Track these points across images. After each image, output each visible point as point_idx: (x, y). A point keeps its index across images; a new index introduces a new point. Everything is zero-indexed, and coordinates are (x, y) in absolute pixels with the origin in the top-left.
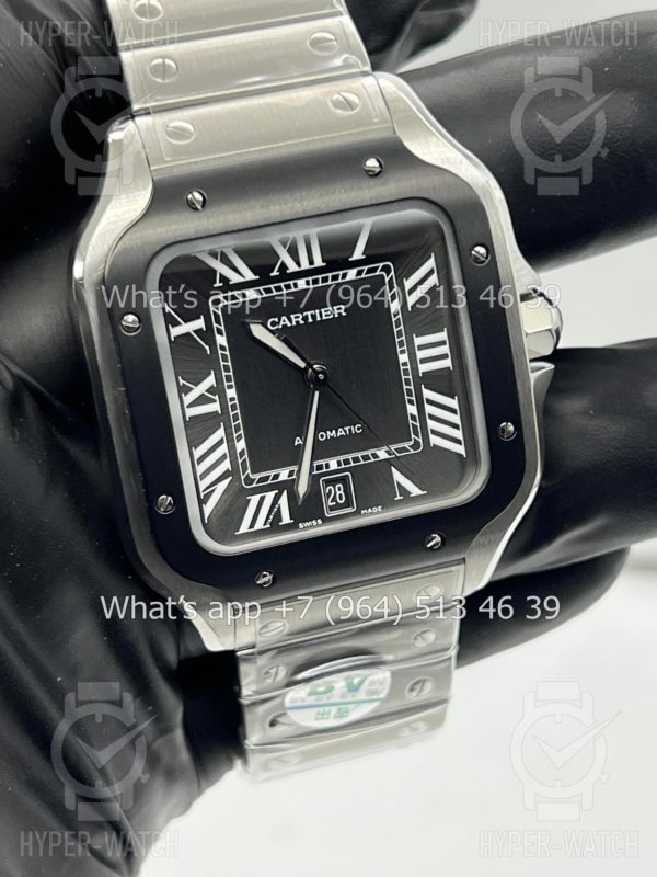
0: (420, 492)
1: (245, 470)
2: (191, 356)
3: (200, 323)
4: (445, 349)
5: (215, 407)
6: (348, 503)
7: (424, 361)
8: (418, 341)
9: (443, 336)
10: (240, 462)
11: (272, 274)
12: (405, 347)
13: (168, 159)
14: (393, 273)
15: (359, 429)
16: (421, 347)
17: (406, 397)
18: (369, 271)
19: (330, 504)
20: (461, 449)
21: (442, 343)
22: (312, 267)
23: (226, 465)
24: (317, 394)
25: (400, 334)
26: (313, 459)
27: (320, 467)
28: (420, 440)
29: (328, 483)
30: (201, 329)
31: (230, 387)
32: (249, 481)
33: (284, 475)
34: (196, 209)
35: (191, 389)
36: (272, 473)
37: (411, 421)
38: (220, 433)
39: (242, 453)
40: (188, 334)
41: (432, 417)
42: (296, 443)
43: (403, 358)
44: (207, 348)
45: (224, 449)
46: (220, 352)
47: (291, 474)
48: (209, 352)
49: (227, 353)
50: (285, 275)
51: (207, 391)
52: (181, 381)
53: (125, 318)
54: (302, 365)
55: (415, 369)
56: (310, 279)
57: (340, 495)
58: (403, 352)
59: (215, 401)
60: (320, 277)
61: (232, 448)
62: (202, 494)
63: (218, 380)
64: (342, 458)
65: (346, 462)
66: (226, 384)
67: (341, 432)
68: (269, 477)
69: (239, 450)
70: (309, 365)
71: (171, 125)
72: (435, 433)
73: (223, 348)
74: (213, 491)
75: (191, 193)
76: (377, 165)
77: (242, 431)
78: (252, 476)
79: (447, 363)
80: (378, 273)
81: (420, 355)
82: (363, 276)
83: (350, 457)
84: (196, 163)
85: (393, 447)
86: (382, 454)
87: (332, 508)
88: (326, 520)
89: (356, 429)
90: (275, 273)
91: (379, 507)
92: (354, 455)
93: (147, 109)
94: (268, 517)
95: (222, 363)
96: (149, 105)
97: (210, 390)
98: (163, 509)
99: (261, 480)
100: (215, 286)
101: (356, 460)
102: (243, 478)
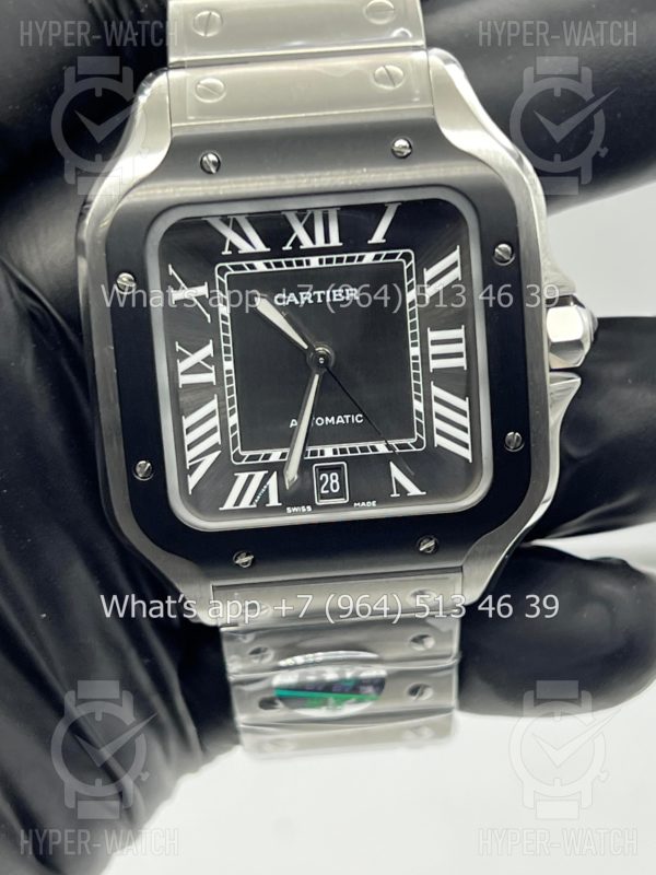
0: (419, 492)
1: (235, 446)
2: (191, 324)
4: (461, 347)
5: (210, 377)
6: (341, 495)
7: (436, 357)
8: (432, 335)
9: (459, 333)
10: (231, 437)
11: (284, 248)
12: (418, 341)
13: (192, 118)
14: (413, 261)
15: (359, 419)
16: (435, 343)
17: (414, 393)
19: (323, 492)
20: (467, 454)
21: (459, 341)
22: (327, 245)
23: (216, 438)
24: (317, 376)
25: (413, 326)
26: (306, 444)
27: (314, 453)
28: (424, 439)
29: (322, 470)
30: (204, 296)
31: (228, 359)
32: (238, 457)
33: (275, 456)
34: (210, 173)
35: (187, 356)
36: (263, 453)
37: (415, 418)
38: (213, 405)
39: (234, 428)
40: (190, 300)
41: (439, 416)
43: (415, 351)
44: (208, 316)
45: (215, 421)
46: (221, 322)
47: (283, 456)
48: (209, 320)
49: (229, 324)
50: (297, 249)
51: (203, 360)
52: (178, 347)
53: (121, 276)
54: (304, 345)
55: (426, 363)
56: (324, 257)
57: (335, 484)
58: (414, 345)
59: (210, 371)
60: (335, 257)
61: (224, 422)
62: (188, 465)
63: (217, 350)
64: (338, 447)
65: (343, 451)
66: (224, 355)
67: (340, 420)
68: (259, 456)
69: (230, 425)
70: (312, 347)
71: (202, 82)
72: (440, 433)
73: (224, 318)
74: (200, 463)
75: (206, 155)
76: (407, 146)
77: (235, 406)
78: (242, 453)
79: (462, 362)
80: (397, 260)
81: (433, 350)
82: (381, 261)
83: (346, 446)
84: (219, 124)
85: (393, 443)
86: (382, 448)
87: (323, 497)
88: (315, 507)
89: (357, 419)
90: (288, 247)
91: (374, 502)
92: (352, 445)
93: (183, 62)
94: (255, 497)
95: (222, 334)
96: (184, 59)
97: (207, 360)
98: (141, 475)
99: (251, 458)
100: (223, 253)
101: (353, 450)
102: (232, 453)
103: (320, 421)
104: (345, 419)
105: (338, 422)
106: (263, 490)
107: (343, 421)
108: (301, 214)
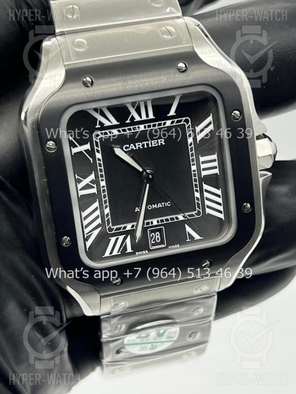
0: (200, 238)
1: (108, 224)
2: (83, 164)
3: (87, 147)
4: (216, 164)
5: (94, 191)
6: (162, 243)
7: (204, 169)
8: (202, 159)
9: (215, 157)
10: (106, 219)
11: (126, 122)
12: (195, 162)
13: (74, 59)
14: (190, 123)
15: (169, 204)
16: (203, 162)
17: (195, 188)
18: (178, 122)
19: (152, 242)
20: (222, 216)
21: (214, 161)
22: (148, 119)
23: (99, 221)
24: (148, 185)
25: (192, 155)
26: (144, 219)
27: (148, 223)
28: (201, 211)
29: (152, 231)
30: (88, 150)
31: (102, 180)
32: (111, 230)
33: (129, 227)
34: (88, 87)
35: (81, 181)
36: (123, 226)
37: (196, 201)
38: (96, 204)
39: (107, 215)
40: (81, 152)
41: (208, 199)
42: (136, 210)
43: (194, 168)
44: (91, 159)
45: (98, 213)
46: (98, 162)
47: (133, 226)
48: (92, 162)
49: (102, 162)
50: (133, 122)
51: (90, 182)
52: (77, 177)
53: (48, 143)
54: (141, 170)
55: (200, 174)
56: (147, 125)
57: (158, 238)
58: (194, 165)
59: (94, 187)
60: (152, 124)
61: (102, 212)
62: (86, 236)
63: (97, 176)
64: (159, 219)
65: (162, 221)
66: (100, 179)
67: (160, 205)
68: (121, 228)
69: (106, 213)
70: (144, 170)
71: (76, 41)
72: (209, 207)
73: (99, 160)
74: (91, 234)
75: (85, 78)
76: (184, 66)
77: (108, 204)
78: (112, 227)
79: (216, 171)
80: (182, 123)
81: (203, 166)
82: (174, 124)
83: (164, 218)
84: (88, 62)
85: (186, 214)
86: (181, 217)
87: (153, 245)
88: (149, 250)
89: (168, 204)
90: (128, 121)
91: (178, 245)
92: (166, 217)
93: (64, 32)
94: (120, 249)
95: (99, 168)
96: (64, 30)
97: (92, 182)
98: (64, 244)
99: (117, 229)
100: (96, 127)
101: (167, 220)
102: (107, 228)
103: (150, 207)
104: (162, 205)
105: (158, 206)
106: (124, 245)
107: (161, 206)
108: (133, 104)
